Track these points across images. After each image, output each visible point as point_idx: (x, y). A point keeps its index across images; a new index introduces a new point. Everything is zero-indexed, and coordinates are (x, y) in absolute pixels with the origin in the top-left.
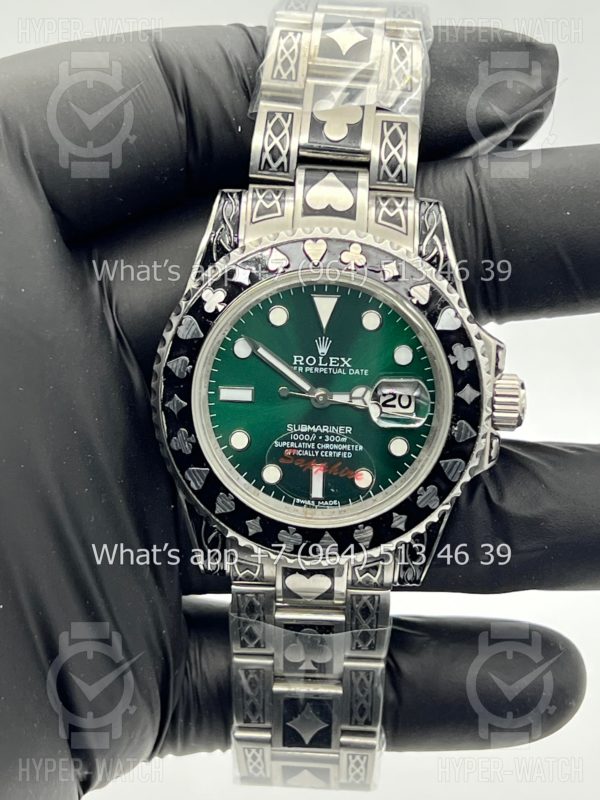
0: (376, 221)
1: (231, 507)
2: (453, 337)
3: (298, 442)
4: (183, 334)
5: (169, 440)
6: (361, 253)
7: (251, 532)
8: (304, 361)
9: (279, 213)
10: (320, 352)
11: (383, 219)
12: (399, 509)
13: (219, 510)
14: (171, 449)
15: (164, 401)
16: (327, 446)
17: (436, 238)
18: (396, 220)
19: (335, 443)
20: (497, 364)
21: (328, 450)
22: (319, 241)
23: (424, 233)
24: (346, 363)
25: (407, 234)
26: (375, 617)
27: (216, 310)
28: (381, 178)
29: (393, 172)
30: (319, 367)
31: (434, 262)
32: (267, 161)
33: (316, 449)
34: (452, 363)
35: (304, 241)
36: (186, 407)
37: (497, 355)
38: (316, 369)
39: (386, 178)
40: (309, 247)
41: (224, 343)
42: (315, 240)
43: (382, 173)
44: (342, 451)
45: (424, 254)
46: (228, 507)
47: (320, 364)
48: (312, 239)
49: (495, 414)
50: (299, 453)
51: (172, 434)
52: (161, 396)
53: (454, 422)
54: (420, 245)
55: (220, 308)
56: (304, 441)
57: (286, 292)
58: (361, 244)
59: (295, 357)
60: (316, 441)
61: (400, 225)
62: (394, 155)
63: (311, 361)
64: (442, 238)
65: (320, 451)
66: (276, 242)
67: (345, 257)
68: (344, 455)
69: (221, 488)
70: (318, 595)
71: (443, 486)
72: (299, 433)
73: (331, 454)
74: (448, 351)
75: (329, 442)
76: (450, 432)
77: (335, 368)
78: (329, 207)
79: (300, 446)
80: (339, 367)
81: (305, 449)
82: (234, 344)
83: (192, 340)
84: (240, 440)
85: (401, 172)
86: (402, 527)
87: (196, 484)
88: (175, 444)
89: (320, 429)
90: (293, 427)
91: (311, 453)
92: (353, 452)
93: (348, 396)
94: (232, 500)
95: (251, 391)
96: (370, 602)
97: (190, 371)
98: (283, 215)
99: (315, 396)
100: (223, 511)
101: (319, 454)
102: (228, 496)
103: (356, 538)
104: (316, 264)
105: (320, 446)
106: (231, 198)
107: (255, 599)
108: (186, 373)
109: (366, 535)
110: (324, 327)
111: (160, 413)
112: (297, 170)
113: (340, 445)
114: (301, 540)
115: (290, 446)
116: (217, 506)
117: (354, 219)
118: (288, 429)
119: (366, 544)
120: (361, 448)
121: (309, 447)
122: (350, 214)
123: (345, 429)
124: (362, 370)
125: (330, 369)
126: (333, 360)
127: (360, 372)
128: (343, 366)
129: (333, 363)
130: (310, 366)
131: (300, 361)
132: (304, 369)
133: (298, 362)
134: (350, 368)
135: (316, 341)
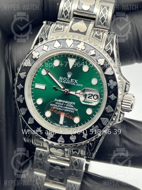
0: (92, 36)
2: (110, 77)
3: (58, 105)
5: (17, 98)
6: (84, 45)
8: (63, 79)
9: (62, 30)
10: (68, 77)
11: (95, 36)
13: (29, 123)
14: (17, 101)
15: (17, 85)
16: (66, 108)
17: (110, 44)
18: (99, 37)
19: (69, 107)
20: (125, 89)
21: (67, 109)
22: (71, 40)
24: (76, 81)
25: (101, 42)
26: (78, 166)
27: (36, 58)
28: (98, 24)
29: (102, 22)
30: (67, 82)
31: (108, 52)
32: (63, 15)
34: (109, 86)
35: (66, 39)
36: (23, 88)
37: (126, 86)
38: (66, 82)
39: (100, 24)
40: (67, 41)
41: (39, 69)
42: (70, 39)
43: (99, 22)
44: (71, 110)
45: (106, 49)
46: (32, 122)
47: (68, 81)
49: (123, 106)
50: (57, 109)
51: (18, 96)
52: (16, 83)
53: (107, 105)
54: (105, 46)
56: (60, 105)
57: (60, 55)
59: (60, 77)
60: (63, 106)
61: (100, 39)
62: (103, 17)
63: (65, 79)
64: (113, 45)
65: (64, 109)
66: (58, 39)
67: (78, 46)
68: (72, 111)
69: (31, 116)
71: (101, 126)
72: (58, 102)
73: (67, 110)
74: (108, 82)
75: (67, 107)
76: (105, 109)
77: (72, 83)
78: (78, 30)
79: (58, 106)
80: (74, 83)
81: (59, 108)
82: (42, 70)
83: (27, 67)
84: (40, 101)
85: (105, 22)
86: (86, 138)
87: (23, 113)
88: (18, 100)
89: (65, 102)
90: (57, 100)
91: (61, 109)
92: (75, 111)
93: (75, 92)
94: (33, 120)
95: (45, 86)
96: (78, 161)
97: (25, 77)
98: (63, 31)
99: (64, 91)
100: (30, 123)
101: (64, 110)
102: (32, 118)
103: (70, 139)
104: (69, 47)
105: (64, 107)
106: (49, 24)
107: (42, 153)
108: (24, 77)
109: (74, 139)
110: (70, 69)
111: (15, 89)
112: (72, 18)
113: (71, 108)
114: (53, 137)
115: (55, 106)
116: (29, 121)
117: (85, 35)
118: (55, 100)
119: (74, 141)
120: (77, 110)
121: (61, 107)
122: (84, 33)
123: (73, 103)
124: (81, 85)
125: (71, 83)
126: (72, 80)
127: (80, 85)
128: (75, 82)
129: (72, 81)
130: (64, 81)
131: (62, 79)
132: (62, 82)
133: (61, 79)
134: (77, 83)
135: (67, 73)
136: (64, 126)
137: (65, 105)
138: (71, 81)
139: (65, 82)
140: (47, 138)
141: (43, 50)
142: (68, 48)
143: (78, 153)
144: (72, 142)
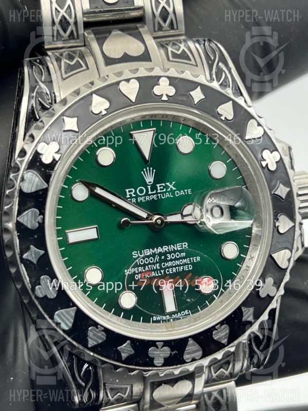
0: (168, 59)
3: (144, 265)
4: (28, 188)
5: (33, 289)
6: (170, 85)
7: (124, 356)
8: (135, 193)
9: (85, 67)
10: (147, 182)
11: (173, 57)
12: (246, 303)
13: (91, 343)
14: (37, 298)
15: (22, 254)
16: (170, 264)
17: (220, 64)
18: (184, 56)
19: (176, 259)
21: (172, 267)
22: (132, 81)
23: (210, 62)
24: (171, 186)
25: (197, 66)
26: (225, 408)
27: (54, 160)
28: (156, 29)
30: (149, 195)
31: (224, 85)
32: (58, 32)
33: (161, 268)
34: (264, 166)
35: (118, 83)
36: (44, 254)
38: (148, 198)
39: (160, 28)
40: (123, 87)
41: (63, 191)
42: (128, 80)
43: (156, 24)
44: (183, 265)
45: (216, 79)
46: (98, 337)
47: (150, 193)
48: (125, 80)
51: (36, 282)
52: (18, 250)
53: (275, 216)
55: (57, 157)
56: (150, 264)
58: (168, 77)
59: (127, 190)
60: (161, 261)
61: (190, 60)
62: (163, 7)
63: (141, 191)
64: (226, 64)
65: (165, 269)
66: (94, 89)
67: (157, 91)
68: (186, 268)
69: (90, 322)
70: (179, 399)
72: (144, 257)
73: (174, 271)
75: (171, 260)
76: (274, 226)
77: (163, 193)
78: (125, 54)
80: (166, 192)
81: (152, 271)
82: (71, 191)
83: (37, 192)
85: (172, 21)
86: (251, 318)
87: (66, 324)
88: (40, 292)
89: (162, 250)
90: (137, 253)
91: (158, 274)
92: (193, 264)
93: (180, 215)
94: (102, 331)
95: (95, 229)
96: (220, 395)
98: (88, 68)
99: (154, 221)
100: (95, 343)
101: (165, 272)
102: (97, 328)
103: (215, 338)
104: (134, 101)
105: (164, 265)
108: (37, 224)
109: (223, 334)
110: (147, 158)
111: (20, 266)
112: (85, 33)
113: (181, 260)
114: (169, 352)
115: (138, 271)
116: (89, 340)
117: (151, 61)
118: (134, 257)
119: (224, 341)
120: (199, 259)
121: (155, 268)
122: (146, 57)
123: (182, 245)
124: (186, 190)
125: (159, 195)
127: (185, 192)
128: (169, 190)
130: (141, 196)
131: (132, 193)
132: (137, 200)
133: (130, 195)
134: (175, 190)
135: (142, 172)
136: (179, 314)
137: (163, 257)
138: (159, 191)
139: (142, 199)
140: (155, 362)
141: (64, 131)
142: (131, 105)
143: (227, 370)
144: (220, 346)
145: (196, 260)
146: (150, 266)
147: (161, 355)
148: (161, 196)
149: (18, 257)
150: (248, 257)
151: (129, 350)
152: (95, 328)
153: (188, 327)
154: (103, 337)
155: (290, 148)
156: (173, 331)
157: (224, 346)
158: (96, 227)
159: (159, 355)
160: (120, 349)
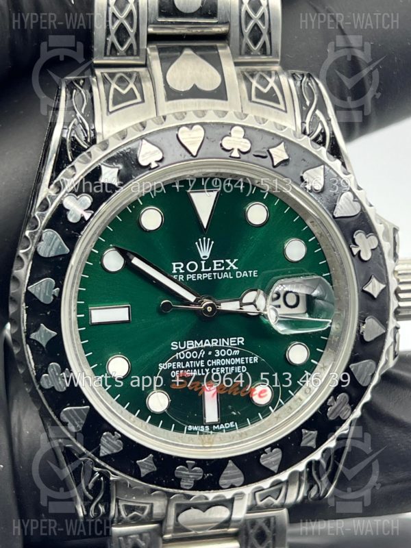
0: (250, 98)
1: (117, 446)
2: (353, 224)
3: (184, 361)
4: (46, 250)
5: (38, 378)
6: (244, 137)
7: (144, 472)
8: (184, 268)
9: (139, 99)
10: (202, 256)
11: (257, 96)
12: (308, 425)
13: (104, 451)
14: (41, 388)
15: (29, 332)
16: (217, 362)
17: (318, 112)
18: (271, 97)
19: (226, 357)
20: (395, 249)
21: (220, 366)
22: (195, 127)
23: (304, 108)
24: (232, 265)
25: (286, 112)
27: (83, 218)
28: (243, 52)
29: (255, 44)
30: (202, 273)
31: (320, 140)
32: (113, 45)
33: (206, 367)
34: (355, 253)
35: (178, 127)
36: (56, 336)
37: (394, 238)
38: (199, 276)
39: (249, 52)
40: (184, 135)
41: (91, 256)
42: (190, 126)
43: (244, 46)
44: (235, 365)
45: (308, 132)
46: (114, 446)
47: (203, 270)
48: (186, 125)
49: (401, 304)
51: (42, 370)
52: (24, 327)
53: (361, 320)
54: (302, 123)
55: (87, 216)
56: (192, 359)
58: (243, 127)
59: (174, 264)
60: (206, 358)
61: (278, 102)
62: (256, 24)
63: (192, 267)
64: (324, 112)
65: (211, 368)
66: (144, 133)
67: (227, 143)
68: (238, 370)
69: (106, 426)
70: (215, 524)
71: (354, 392)
72: (185, 350)
73: (223, 371)
74: (351, 241)
75: (220, 358)
76: (358, 331)
77: (220, 272)
78: (195, 87)
79: (187, 365)
80: (224, 271)
81: (193, 369)
82: (102, 257)
83: (56, 257)
85: (264, 43)
86: (312, 444)
87: (75, 425)
88: (47, 381)
89: (209, 345)
90: (178, 345)
91: (200, 372)
92: (247, 365)
93: (238, 303)
94: (119, 439)
95: (127, 309)
96: (266, 525)
97: (56, 295)
98: (143, 101)
99: (203, 307)
100: (109, 453)
101: (210, 371)
102: (114, 434)
103: (263, 463)
104: (194, 154)
105: (210, 363)
106: (77, 86)
107: (139, 540)
108: (52, 298)
109: (273, 459)
110: (205, 226)
111: (25, 347)
112: (148, 49)
113: (232, 359)
114: (202, 474)
115: (176, 366)
116: (102, 447)
117: (227, 99)
118: (172, 348)
119: (274, 468)
120: (256, 360)
121: (198, 365)
122: (220, 93)
123: (236, 340)
124: (250, 272)
125: (215, 274)
126: (217, 263)
127: (248, 274)
128: (229, 268)
129: (218, 267)
130: (192, 273)
131: (180, 268)
132: (185, 278)
133: (178, 270)
134: (236, 270)
135: (196, 243)
136: (222, 426)
137: (210, 353)
138: (215, 269)
139: (192, 277)
140: (181, 483)
142: (192, 159)
143: (276, 499)
144: (268, 473)
145: (253, 361)
146: (191, 362)
147: (191, 477)
148: (216, 275)
149: (24, 335)
150: (320, 365)
151: (151, 466)
152: (111, 434)
153: (229, 446)
154: (119, 446)
155: (395, 230)
156: (210, 447)
157: (272, 474)
158: (128, 307)
159: (189, 476)
160: (140, 463)
